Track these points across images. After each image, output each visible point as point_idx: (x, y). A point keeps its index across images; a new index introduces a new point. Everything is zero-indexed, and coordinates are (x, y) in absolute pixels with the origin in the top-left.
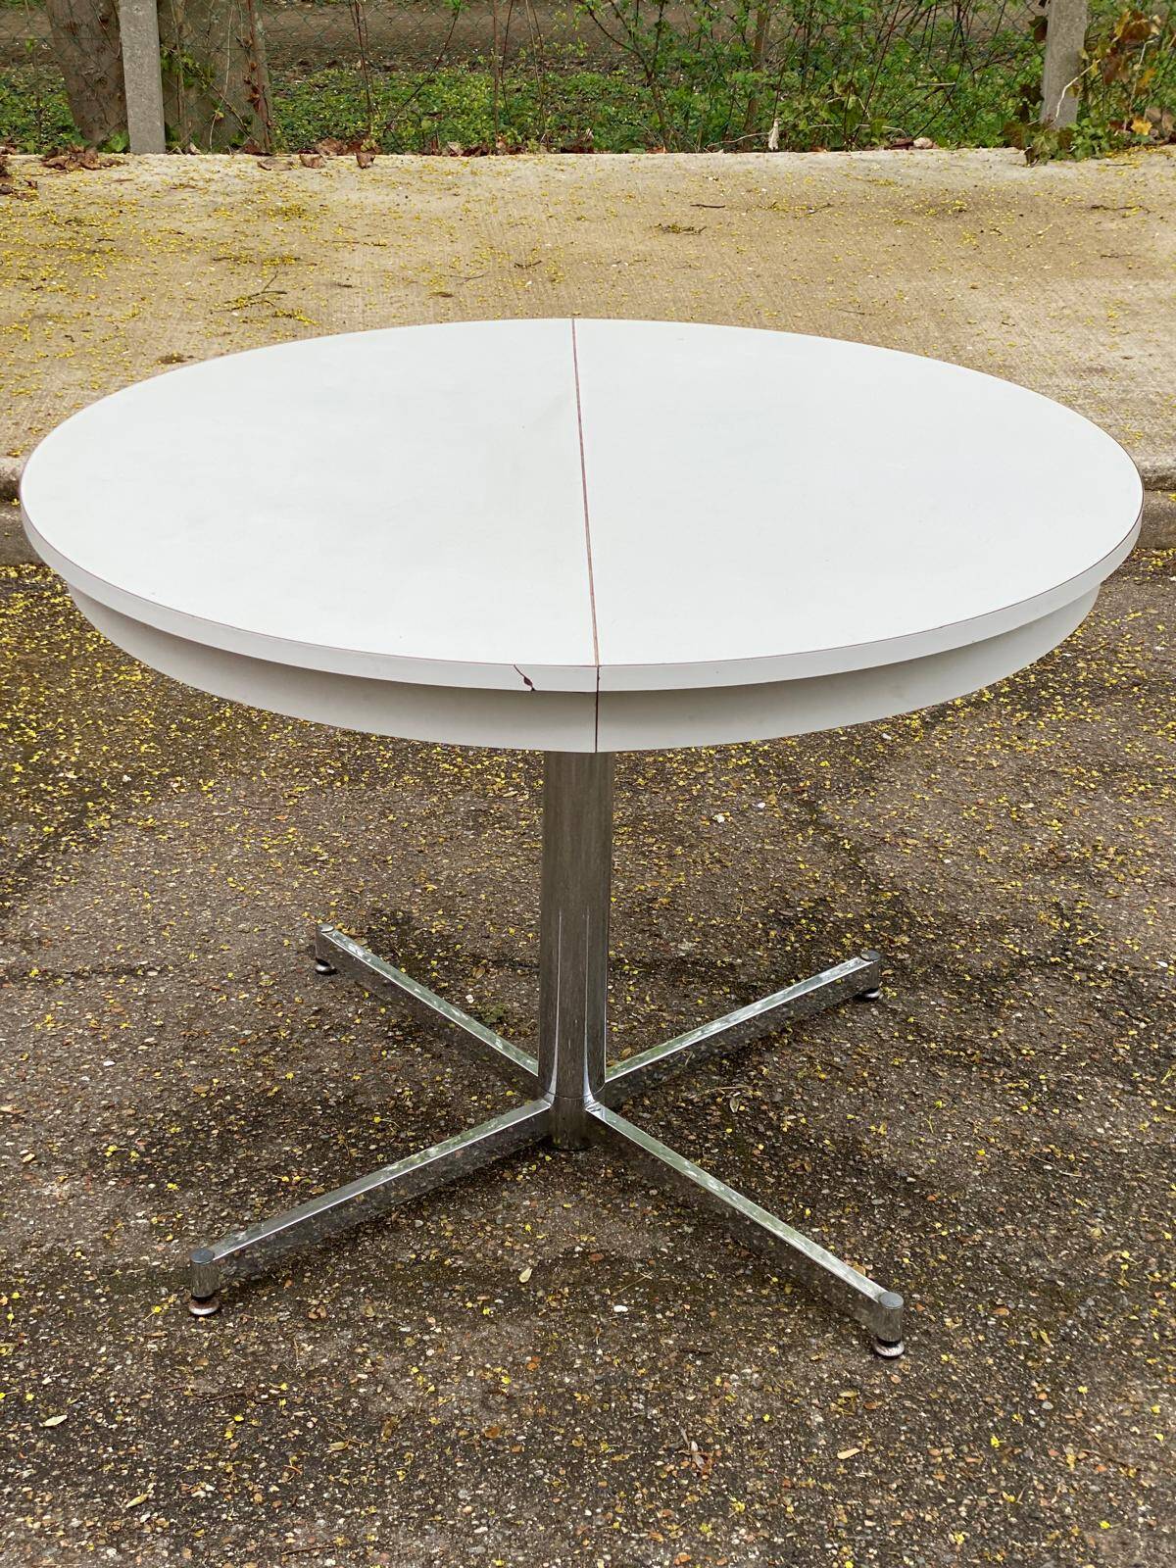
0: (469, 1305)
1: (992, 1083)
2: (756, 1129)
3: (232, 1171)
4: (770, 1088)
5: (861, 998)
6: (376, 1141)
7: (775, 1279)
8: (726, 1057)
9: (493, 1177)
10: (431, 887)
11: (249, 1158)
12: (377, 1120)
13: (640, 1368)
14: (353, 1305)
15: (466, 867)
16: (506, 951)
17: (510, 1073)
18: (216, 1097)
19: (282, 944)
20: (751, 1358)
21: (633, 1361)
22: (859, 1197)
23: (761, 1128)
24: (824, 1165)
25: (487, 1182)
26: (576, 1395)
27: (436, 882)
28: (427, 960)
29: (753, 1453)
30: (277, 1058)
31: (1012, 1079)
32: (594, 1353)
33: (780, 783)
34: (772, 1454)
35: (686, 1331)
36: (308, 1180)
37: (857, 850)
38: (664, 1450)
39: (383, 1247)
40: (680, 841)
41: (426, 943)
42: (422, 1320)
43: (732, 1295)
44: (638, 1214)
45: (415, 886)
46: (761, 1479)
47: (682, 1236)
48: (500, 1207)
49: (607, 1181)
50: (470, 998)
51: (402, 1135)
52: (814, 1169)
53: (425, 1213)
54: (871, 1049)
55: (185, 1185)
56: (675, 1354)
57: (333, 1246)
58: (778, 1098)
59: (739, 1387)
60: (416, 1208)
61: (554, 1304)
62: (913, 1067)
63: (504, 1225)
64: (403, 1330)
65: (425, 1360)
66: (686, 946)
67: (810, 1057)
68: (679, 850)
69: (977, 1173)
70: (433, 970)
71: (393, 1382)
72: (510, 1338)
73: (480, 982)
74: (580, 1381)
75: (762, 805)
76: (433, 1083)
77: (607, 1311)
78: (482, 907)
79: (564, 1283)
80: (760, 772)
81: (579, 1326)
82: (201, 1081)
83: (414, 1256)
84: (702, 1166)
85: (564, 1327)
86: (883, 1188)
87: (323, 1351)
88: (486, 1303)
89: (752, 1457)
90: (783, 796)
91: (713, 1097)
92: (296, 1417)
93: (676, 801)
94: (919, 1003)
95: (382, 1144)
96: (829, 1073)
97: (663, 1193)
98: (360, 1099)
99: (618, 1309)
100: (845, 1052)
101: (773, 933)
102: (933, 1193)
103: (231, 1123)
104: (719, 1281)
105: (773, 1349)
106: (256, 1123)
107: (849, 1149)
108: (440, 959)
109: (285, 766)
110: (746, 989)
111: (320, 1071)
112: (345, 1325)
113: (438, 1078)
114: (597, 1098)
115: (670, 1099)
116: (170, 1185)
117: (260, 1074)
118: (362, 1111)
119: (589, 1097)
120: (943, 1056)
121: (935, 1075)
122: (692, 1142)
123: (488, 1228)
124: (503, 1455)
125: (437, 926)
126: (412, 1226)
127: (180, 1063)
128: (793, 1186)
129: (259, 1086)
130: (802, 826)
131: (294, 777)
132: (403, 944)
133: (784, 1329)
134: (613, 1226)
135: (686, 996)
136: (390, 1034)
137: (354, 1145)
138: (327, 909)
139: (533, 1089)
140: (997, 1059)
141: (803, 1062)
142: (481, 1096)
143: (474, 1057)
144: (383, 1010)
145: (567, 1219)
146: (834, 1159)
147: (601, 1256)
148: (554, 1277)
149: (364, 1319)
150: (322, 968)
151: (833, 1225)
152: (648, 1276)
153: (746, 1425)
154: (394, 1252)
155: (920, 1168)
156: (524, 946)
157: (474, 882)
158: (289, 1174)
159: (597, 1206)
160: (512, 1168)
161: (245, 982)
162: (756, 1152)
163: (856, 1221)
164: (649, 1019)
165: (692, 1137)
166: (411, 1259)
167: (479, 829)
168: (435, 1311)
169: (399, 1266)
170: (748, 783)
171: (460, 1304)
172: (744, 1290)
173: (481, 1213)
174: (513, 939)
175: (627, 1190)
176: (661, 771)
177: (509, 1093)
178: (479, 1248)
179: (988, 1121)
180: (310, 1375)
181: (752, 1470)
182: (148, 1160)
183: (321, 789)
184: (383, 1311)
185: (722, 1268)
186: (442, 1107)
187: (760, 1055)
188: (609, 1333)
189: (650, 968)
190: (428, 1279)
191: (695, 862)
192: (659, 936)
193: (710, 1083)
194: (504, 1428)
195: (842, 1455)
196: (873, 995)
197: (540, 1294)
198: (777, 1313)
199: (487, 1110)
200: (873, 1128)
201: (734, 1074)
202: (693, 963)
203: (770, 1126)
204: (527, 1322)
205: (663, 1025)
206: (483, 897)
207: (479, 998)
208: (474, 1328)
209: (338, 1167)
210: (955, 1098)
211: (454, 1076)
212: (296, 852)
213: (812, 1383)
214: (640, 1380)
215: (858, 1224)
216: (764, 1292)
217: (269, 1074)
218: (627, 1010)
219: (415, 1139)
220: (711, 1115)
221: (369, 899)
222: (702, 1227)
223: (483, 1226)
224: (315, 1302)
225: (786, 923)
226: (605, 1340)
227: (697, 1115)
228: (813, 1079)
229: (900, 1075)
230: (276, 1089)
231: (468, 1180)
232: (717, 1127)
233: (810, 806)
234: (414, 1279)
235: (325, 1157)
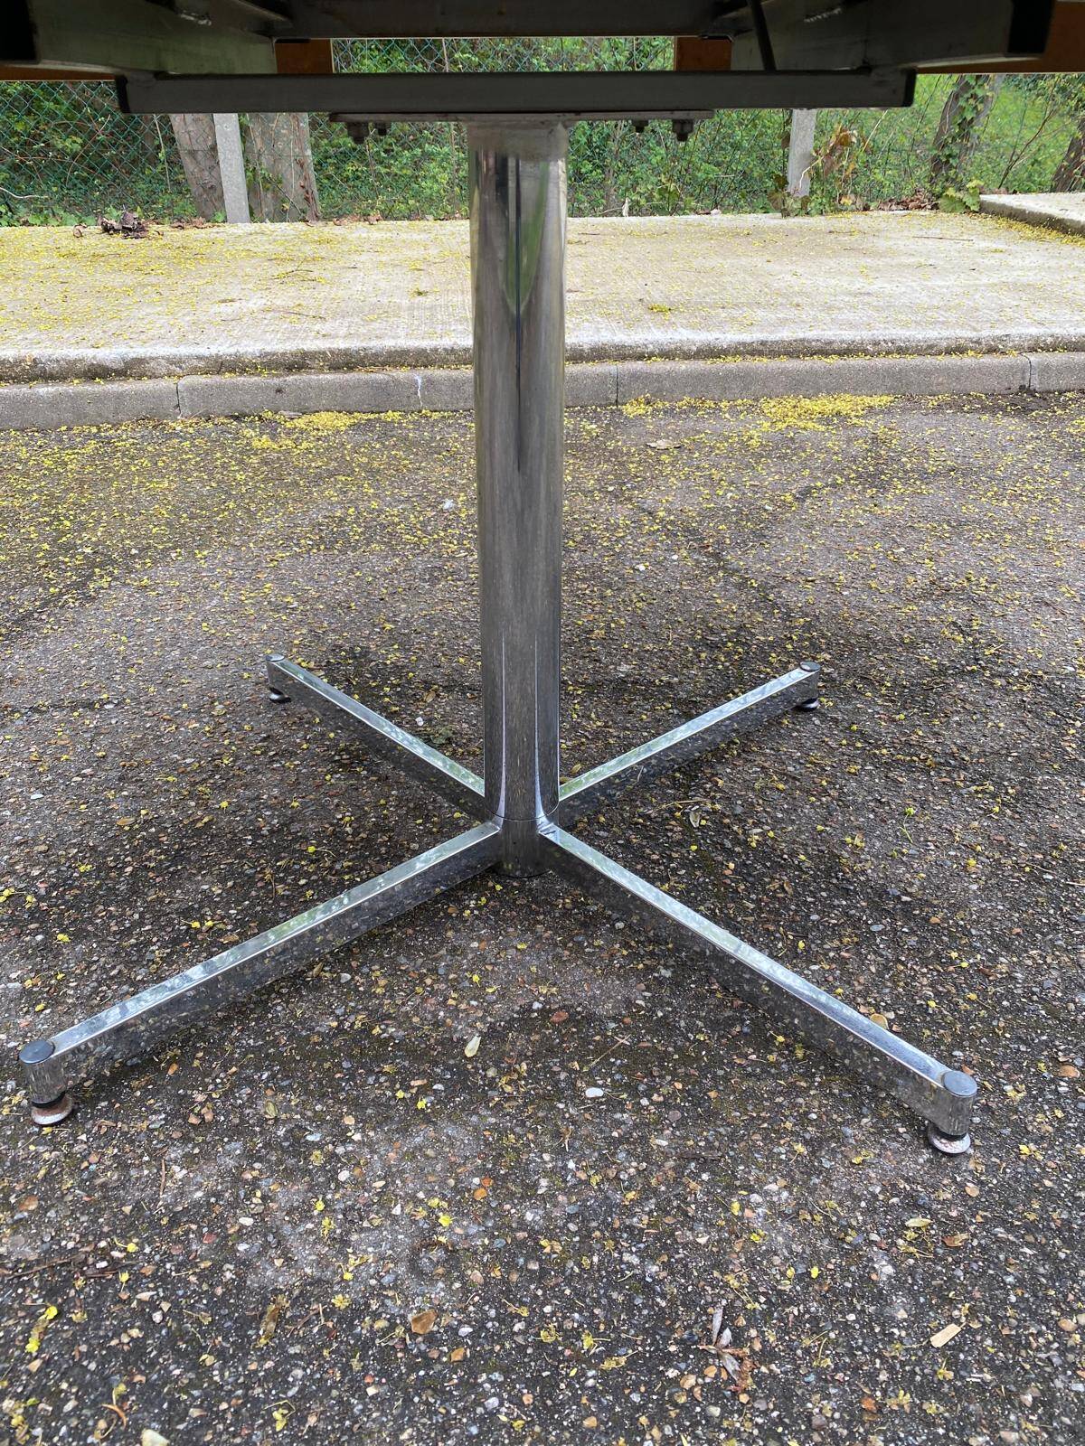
0: (400, 1094)
1: (955, 787)
2: (722, 845)
3: (136, 916)
4: (728, 800)
5: (801, 709)
6: (307, 875)
7: (781, 1039)
8: (679, 770)
9: (436, 913)
10: (389, 626)
11: (160, 900)
12: (311, 849)
13: (628, 1189)
14: (251, 1101)
15: (422, 610)
16: (456, 677)
17: (458, 794)
18: (139, 830)
19: (242, 677)
20: (772, 1165)
21: (617, 1178)
22: (855, 923)
23: (728, 844)
24: (805, 885)
25: (429, 920)
26: (543, 1242)
27: (395, 622)
28: (380, 687)
29: (807, 1342)
30: (214, 787)
31: (973, 782)
32: (565, 1167)
33: (688, 541)
34: (836, 1343)
35: (681, 1124)
36: (221, 926)
37: (763, 587)
38: (677, 1342)
39: (299, 1013)
40: (609, 586)
41: (381, 673)
42: (337, 1122)
43: (732, 1064)
44: (604, 955)
45: (375, 626)
46: (828, 1397)
47: (660, 982)
48: (443, 952)
49: (566, 913)
50: (420, 722)
51: (338, 867)
52: (795, 890)
53: (354, 964)
54: (822, 758)
55: (78, 936)
56: (671, 1163)
57: (238, 1011)
58: (739, 810)
59: (766, 1217)
60: (342, 957)
61: (508, 1089)
62: (869, 773)
63: (447, 975)
64: (310, 1138)
65: (336, 1190)
66: (624, 668)
67: (763, 768)
68: (609, 592)
69: (975, 887)
70: (385, 695)
71: (287, 1229)
72: (452, 1145)
73: (430, 705)
74: (548, 1217)
75: (675, 557)
76: (376, 806)
77: (578, 1097)
78: (435, 641)
79: (522, 1056)
80: (669, 534)
81: (543, 1121)
82: (128, 813)
83: (335, 1024)
84: (669, 892)
85: (523, 1124)
86: (878, 910)
87: (199, 1179)
88: (423, 1091)
89: (807, 1351)
90: (691, 550)
91: (671, 811)
92: (140, 1301)
93: (602, 556)
94: (857, 711)
95: (314, 877)
96: (786, 782)
97: (630, 927)
98: (295, 827)
99: (593, 1092)
100: (797, 761)
101: (703, 655)
102: (935, 914)
103: (149, 859)
104: (713, 1044)
105: (800, 1148)
106: (178, 857)
107: (829, 865)
108: (393, 686)
109: (272, 540)
110: (687, 705)
111: (258, 798)
112: (237, 1132)
113: (382, 802)
114: (551, 818)
115: (626, 815)
116: (60, 937)
117: (193, 804)
118: (295, 840)
119: (541, 817)
120: (897, 761)
121: (895, 781)
122: (656, 862)
123: (429, 981)
124: (439, 1367)
125: (392, 658)
126: (336, 981)
127: (111, 794)
128: (777, 912)
129: (189, 817)
130: (713, 571)
131: (278, 547)
132: (358, 674)
133: (806, 1113)
134: (578, 972)
135: (630, 712)
136: (337, 758)
137: (282, 881)
138: (290, 645)
139: (480, 809)
140: (952, 762)
141: (755, 772)
142: (427, 818)
143: (422, 778)
144: (332, 735)
145: (523, 965)
146: (815, 877)
147: (565, 1015)
148: (508, 1047)
149: (262, 1121)
150: (275, 697)
151: (833, 960)
152: (624, 1040)
153: (786, 1286)
154: (311, 1018)
155: (911, 884)
156: (472, 674)
157: (429, 621)
158: (202, 919)
159: (556, 945)
160: (459, 901)
161: (198, 712)
162: (728, 872)
163: (859, 954)
164: (597, 735)
165: (655, 857)
166: (331, 1029)
167: (434, 581)
168: (356, 1106)
169: (315, 1039)
170: (662, 542)
171: (389, 1093)
172: (746, 1056)
173: (420, 960)
174: (464, 667)
175: (589, 924)
176: (587, 537)
177: (457, 815)
178: (416, 1009)
179: (966, 827)
180: (175, 1222)
181: (812, 1378)
182: (44, 905)
183: (300, 555)
184: (288, 1109)
185: (714, 1025)
186: (384, 832)
187: (712, 767)
188: (583, 1132)
189: (592, 689)
190: (350, 1057)
191: (624, 601)
192: (599, 661)
193: (665, 797)
194: (440, 1311)
195: (939, 1340)
196: (813, 705)
197: (491, 1073)
198: (792, 1090)
199: (432, 833)
200: (848, 840)
201: (689, 787)
202: (632, 682)
203: (737, 842)
204: (474, 1119)
205: (611, 741)
206: (436, 633)
207: (429, 721)
208: (404, 1131)
209: (259, 908)
210: (923, 805)
211: (399, 799)
212: (270, 603)
213: (863, 1204)
214: (628, 1211)
215: (862, 959)
216: (772, 1058)
217: (204, 804)
218: (575, 727)
219: (351, 870)
220: (671, 830)
221: (332, 636)
222: (682, 968)
223: (422, 977)
224: (200, 1098)
225: (713, 647)
226: (577, 1144)
227: (657, 832)
228: (771, 789)
229: (860, 782)
230: (206, 820)
231: (408, 918)
232: (679, 843)
233: (717, 556)
234: (334, 1056)
235: (246, 896)
